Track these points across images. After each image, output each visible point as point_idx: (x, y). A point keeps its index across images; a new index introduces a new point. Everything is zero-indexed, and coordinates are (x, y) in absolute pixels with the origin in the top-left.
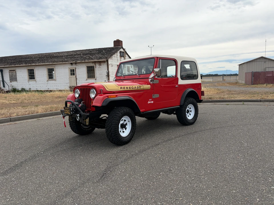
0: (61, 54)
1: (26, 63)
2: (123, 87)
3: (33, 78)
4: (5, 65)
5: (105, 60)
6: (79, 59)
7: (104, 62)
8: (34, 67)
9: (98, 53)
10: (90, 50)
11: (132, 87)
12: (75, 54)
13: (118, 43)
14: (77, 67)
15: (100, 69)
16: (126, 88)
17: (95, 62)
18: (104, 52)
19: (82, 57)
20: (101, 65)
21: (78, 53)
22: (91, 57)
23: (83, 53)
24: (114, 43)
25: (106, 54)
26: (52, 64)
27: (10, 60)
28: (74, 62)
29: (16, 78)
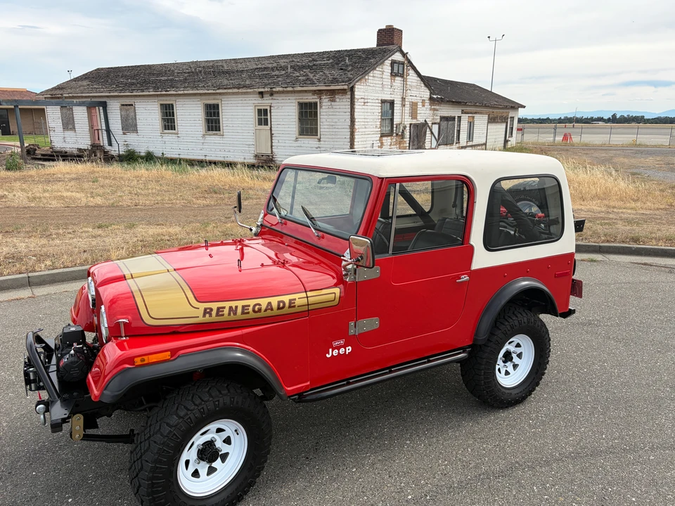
0: (240, 66)
1: (156, 89)
2: (214, 306)
3: (171, 126)
4: (110, 91)
5: (346, 87)
6: (280, 83)
7: (343, 92)
8: (174, 98)
9: (332, 66)
10: (313, 54)
11: (255, 305)
12: (275, 65)
13: (389, 37)
14: (274, 103)
15: (332, 110)
16: (226, 311)
17: (319, 93)
18: (347, 61)
19: (288, 76)
20: (335, 101)
21: (282, 62)
22: (311, 76)
23: (293, 64)
24: (378, 35)
25: (352, 70)
26: (214, 92)
27: (126, 76)
28: (266, 89)
29: (136, 125)
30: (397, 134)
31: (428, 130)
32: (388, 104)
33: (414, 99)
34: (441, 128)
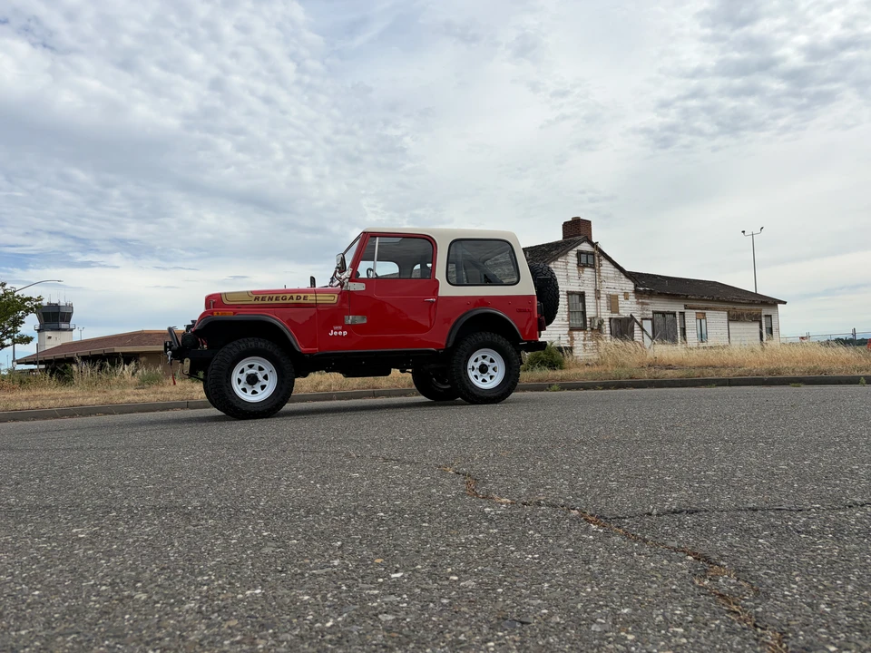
2: (261, 296)
11: (283, 297)
24: (564, 228)
30: (592, 329)
31: (636, 326)
32: (577, 297)
33: (612, 292)
34: (656, 324)
